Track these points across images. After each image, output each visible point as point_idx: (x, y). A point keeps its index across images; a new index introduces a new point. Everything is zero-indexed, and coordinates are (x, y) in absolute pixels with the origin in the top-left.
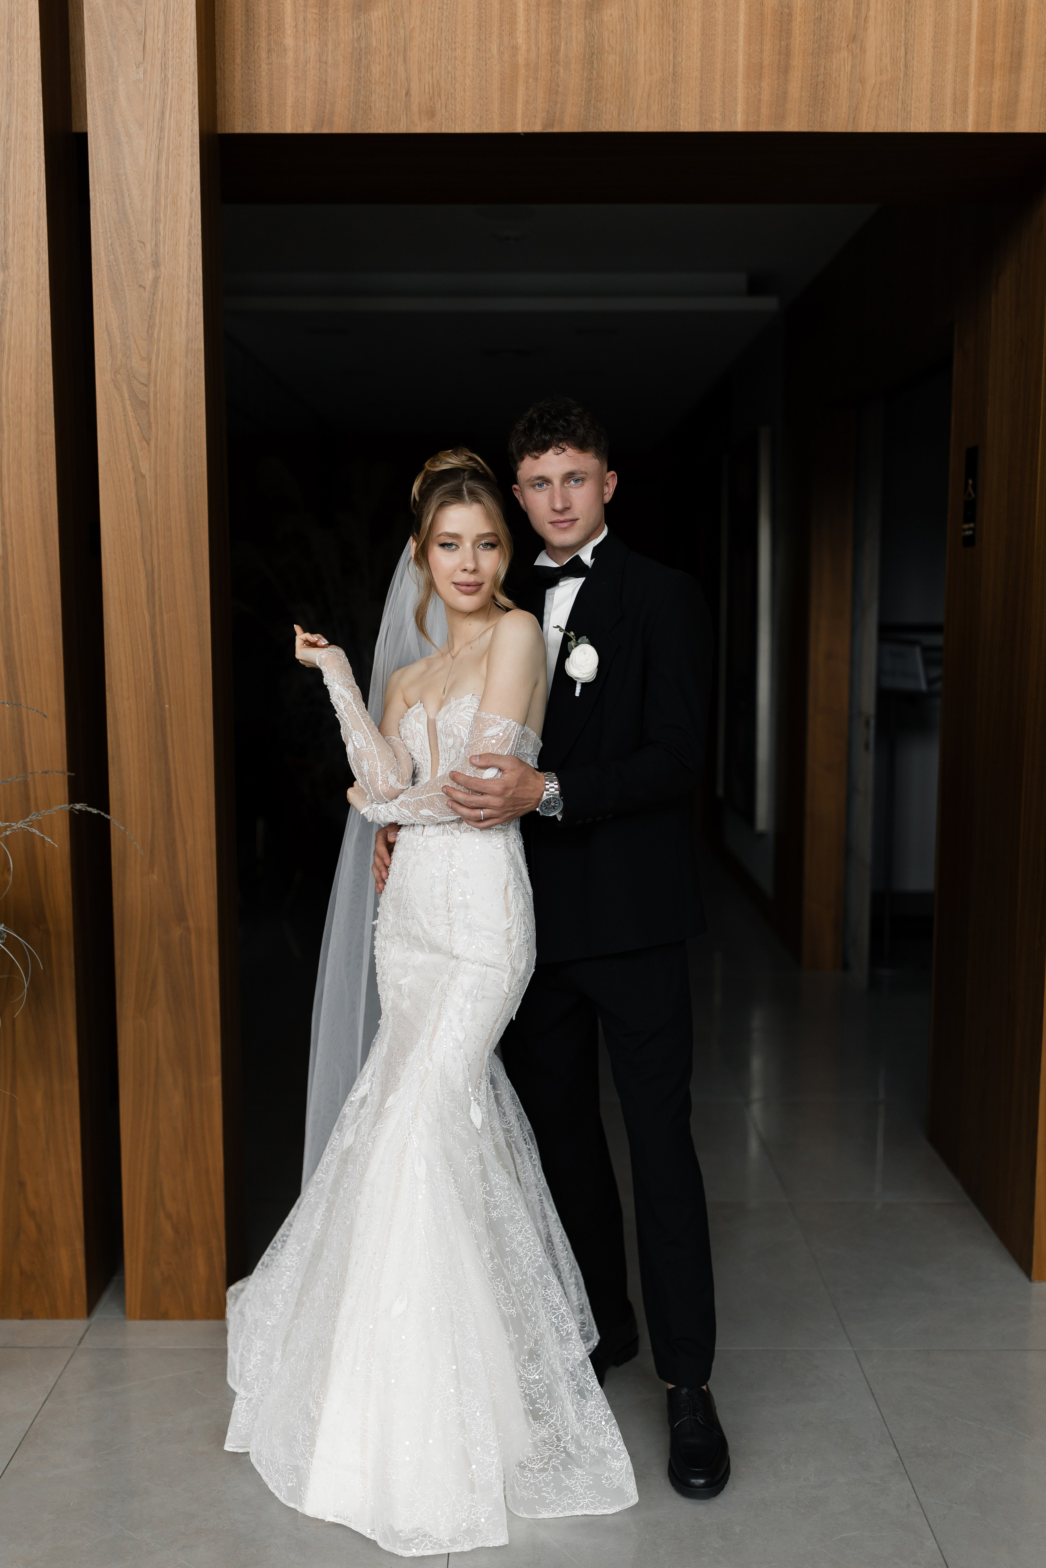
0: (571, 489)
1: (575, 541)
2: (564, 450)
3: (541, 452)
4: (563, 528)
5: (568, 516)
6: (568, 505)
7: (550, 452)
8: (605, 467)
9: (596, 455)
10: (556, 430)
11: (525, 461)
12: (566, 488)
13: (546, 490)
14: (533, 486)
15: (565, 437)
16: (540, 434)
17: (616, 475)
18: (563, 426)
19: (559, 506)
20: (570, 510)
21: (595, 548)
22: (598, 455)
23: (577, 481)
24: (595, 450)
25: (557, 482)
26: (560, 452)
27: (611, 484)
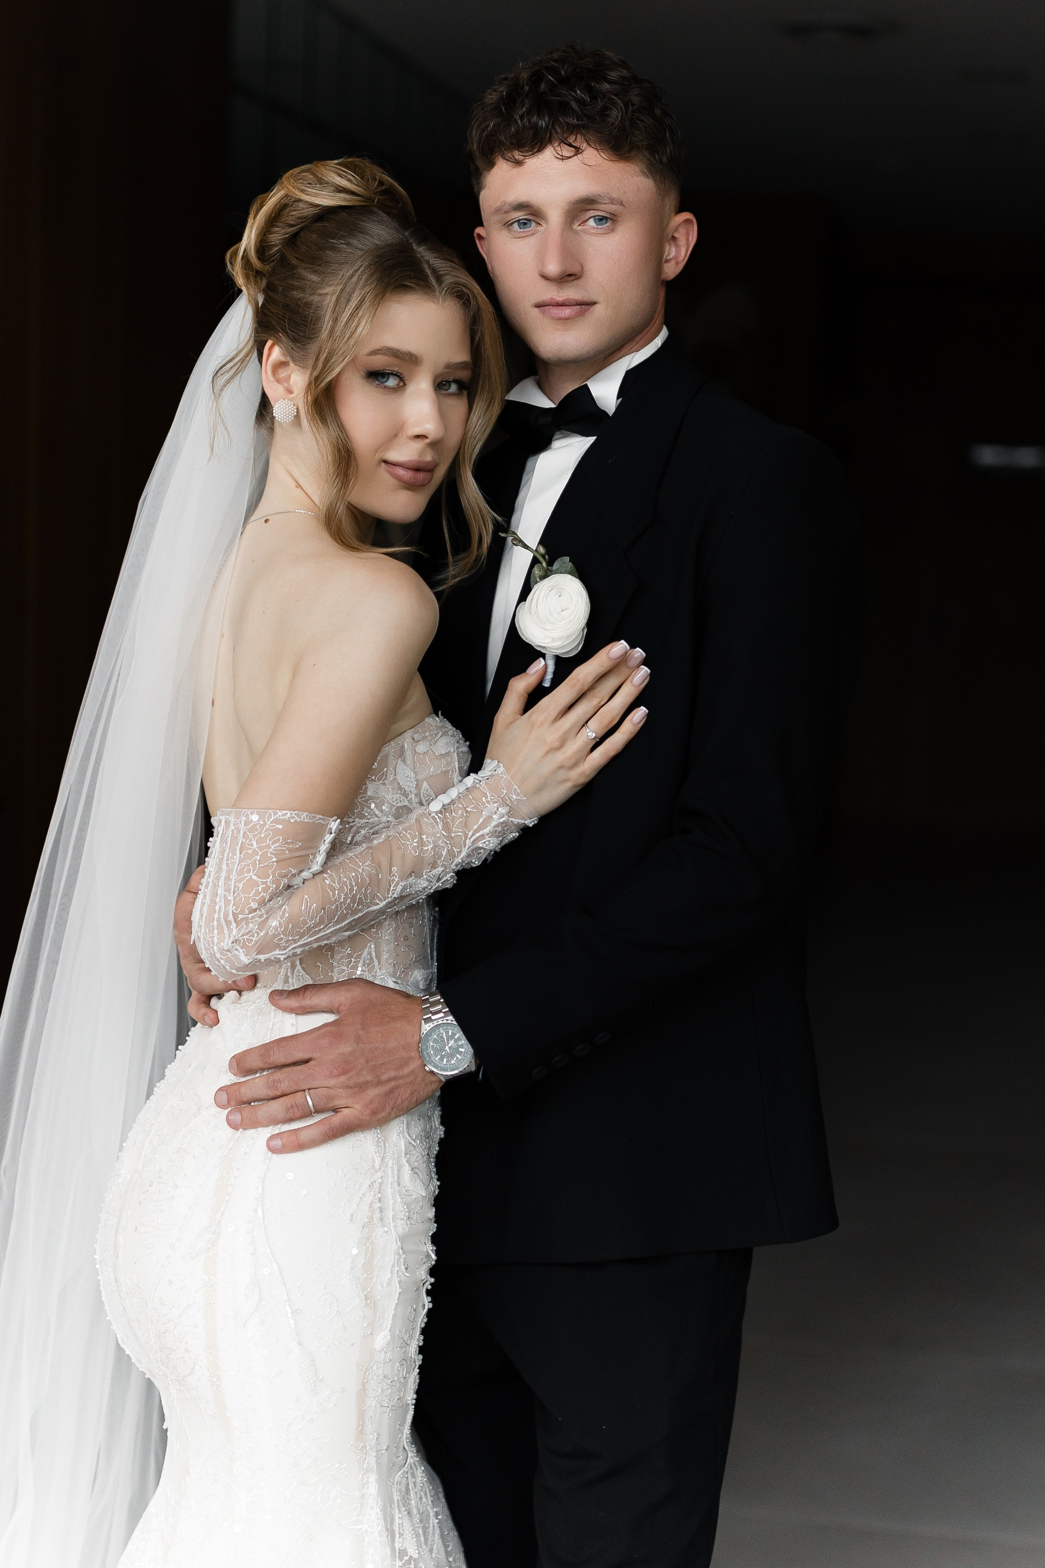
0: (586, 237)
1: (586, 349)
2: (578, 151)
3: (527, 151)
4: (560, 319)
5: (570, 293)
6: (575, 269)
7: (549, 153)
8: (671, 201)
9: (650, 170)
10: (564, 107)
11: (495, 170)
12: (576, 232)
13: (533, 234)
14: (508, 225)
15: (580, 122)
16: (529, 112)
17: (694, 221)
18: (580, 101)
19: (553, 268)
20: (579, 282)
21: (630, 375)
22: (655, 170)
23: (601, 220)
24: (649, 160)
25: (555, 217)
26: (568, 155)
27: (682, 241)
